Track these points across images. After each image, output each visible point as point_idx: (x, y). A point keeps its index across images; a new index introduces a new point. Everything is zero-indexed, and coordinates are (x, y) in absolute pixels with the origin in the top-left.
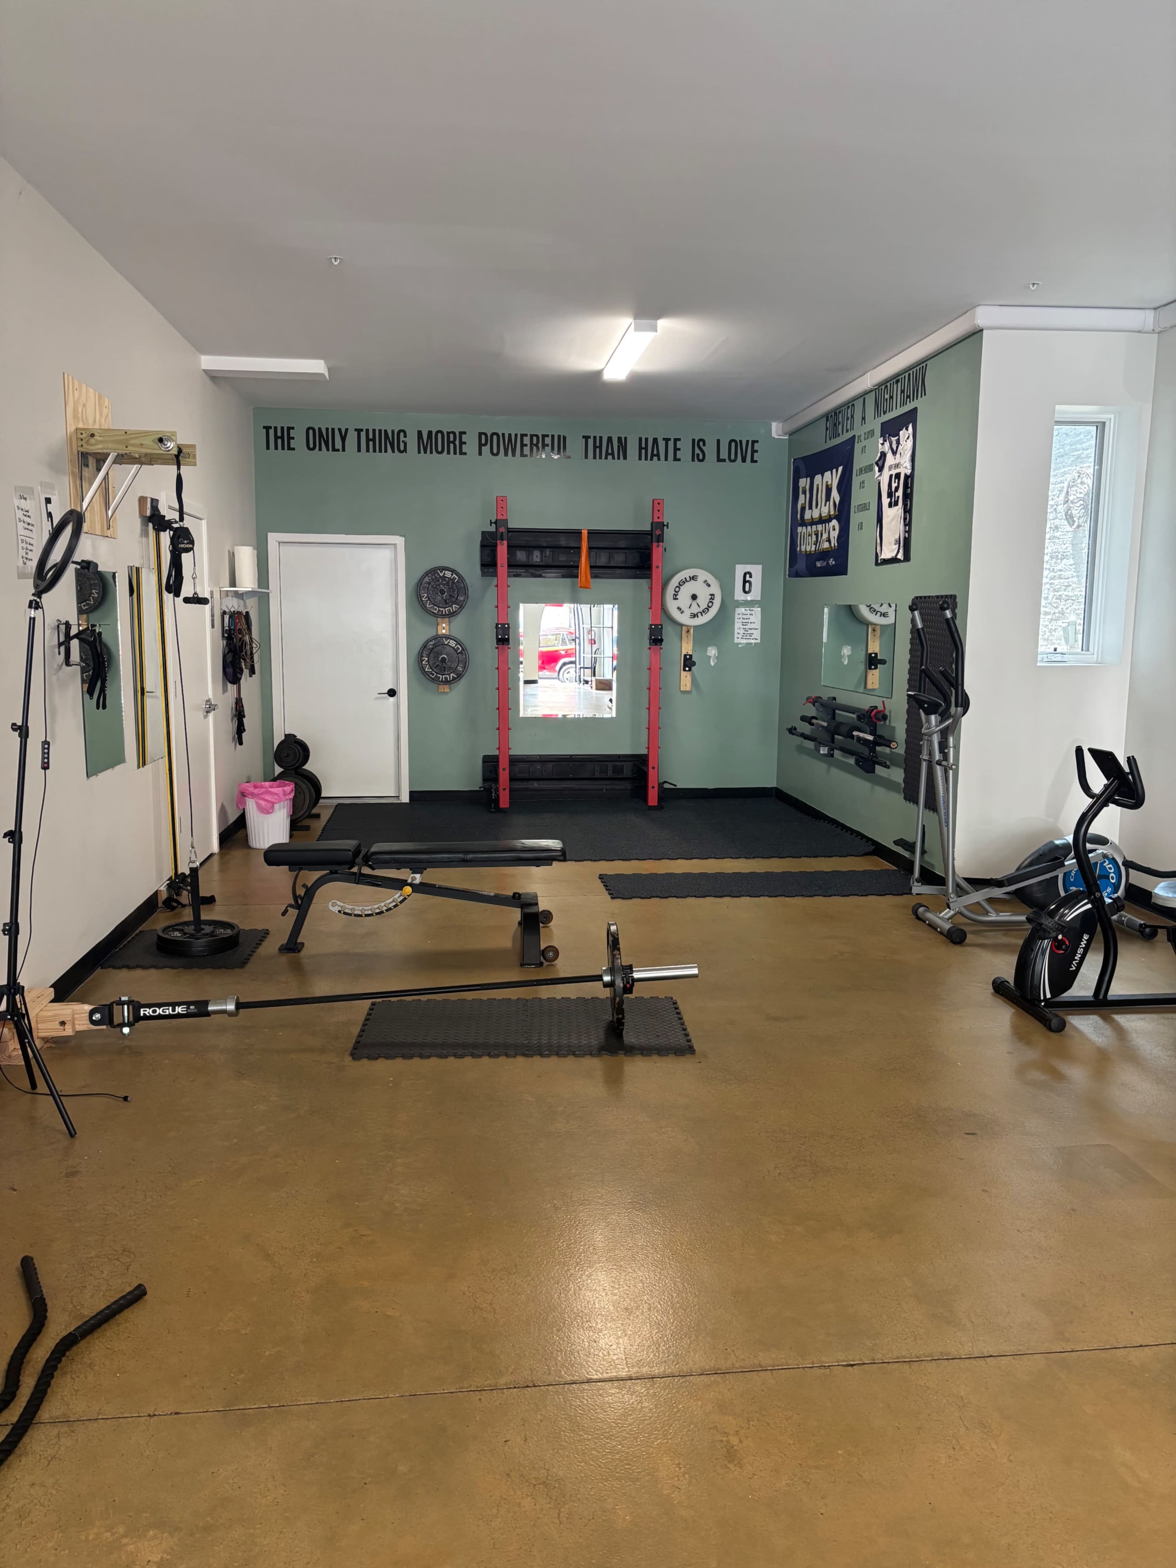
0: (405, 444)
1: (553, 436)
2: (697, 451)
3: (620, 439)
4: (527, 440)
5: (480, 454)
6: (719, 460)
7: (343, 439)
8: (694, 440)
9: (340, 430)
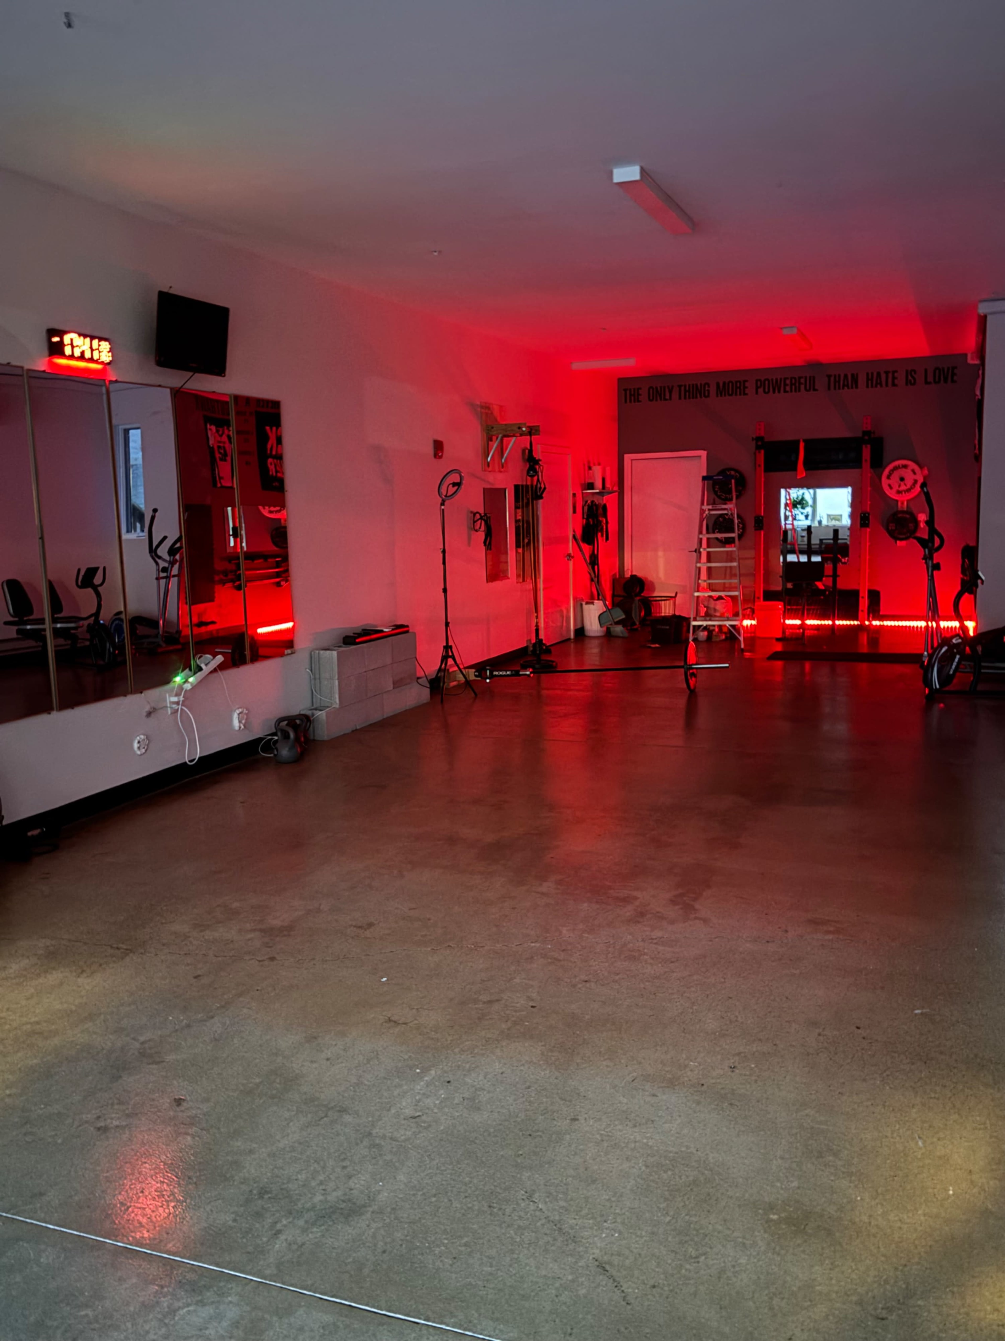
0: (708, 391)
1: (806, 377)
2: (910, 378)
3: (853, 375)
4: (788, 382)
5: (757, 393)
6: (927, 382)
7: (670, 392)
8: (907, 371)
9: (668, 387)
